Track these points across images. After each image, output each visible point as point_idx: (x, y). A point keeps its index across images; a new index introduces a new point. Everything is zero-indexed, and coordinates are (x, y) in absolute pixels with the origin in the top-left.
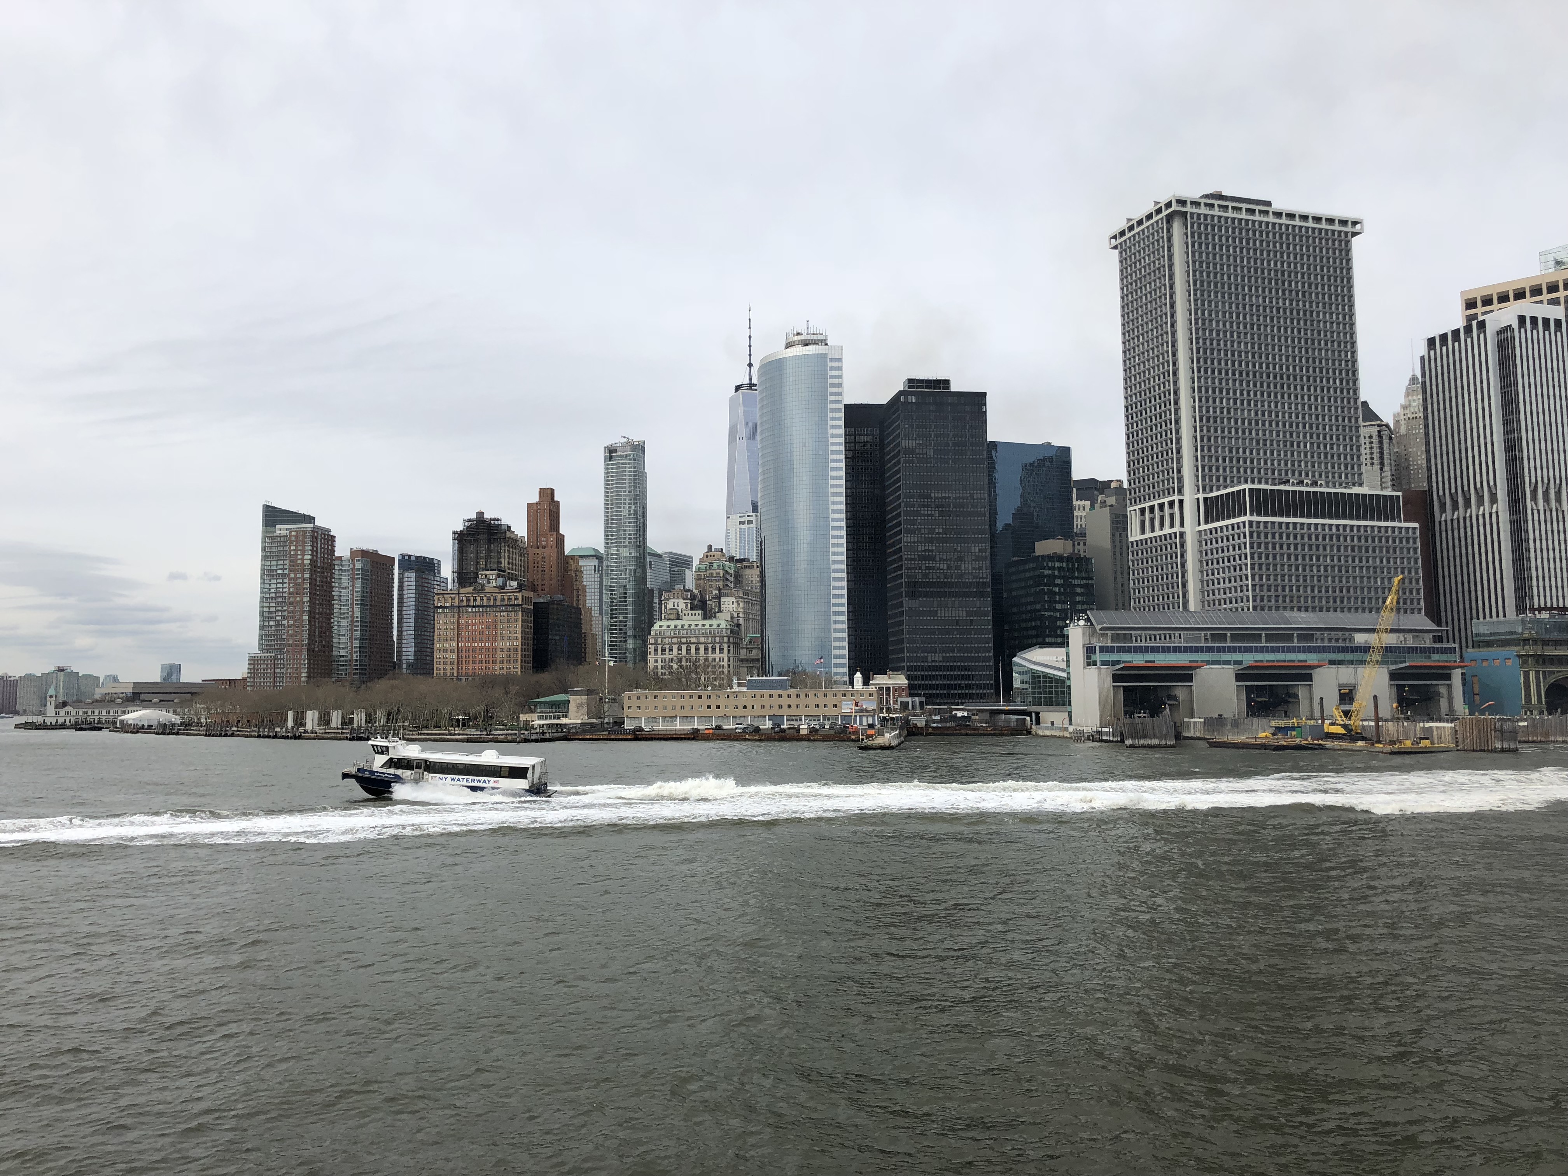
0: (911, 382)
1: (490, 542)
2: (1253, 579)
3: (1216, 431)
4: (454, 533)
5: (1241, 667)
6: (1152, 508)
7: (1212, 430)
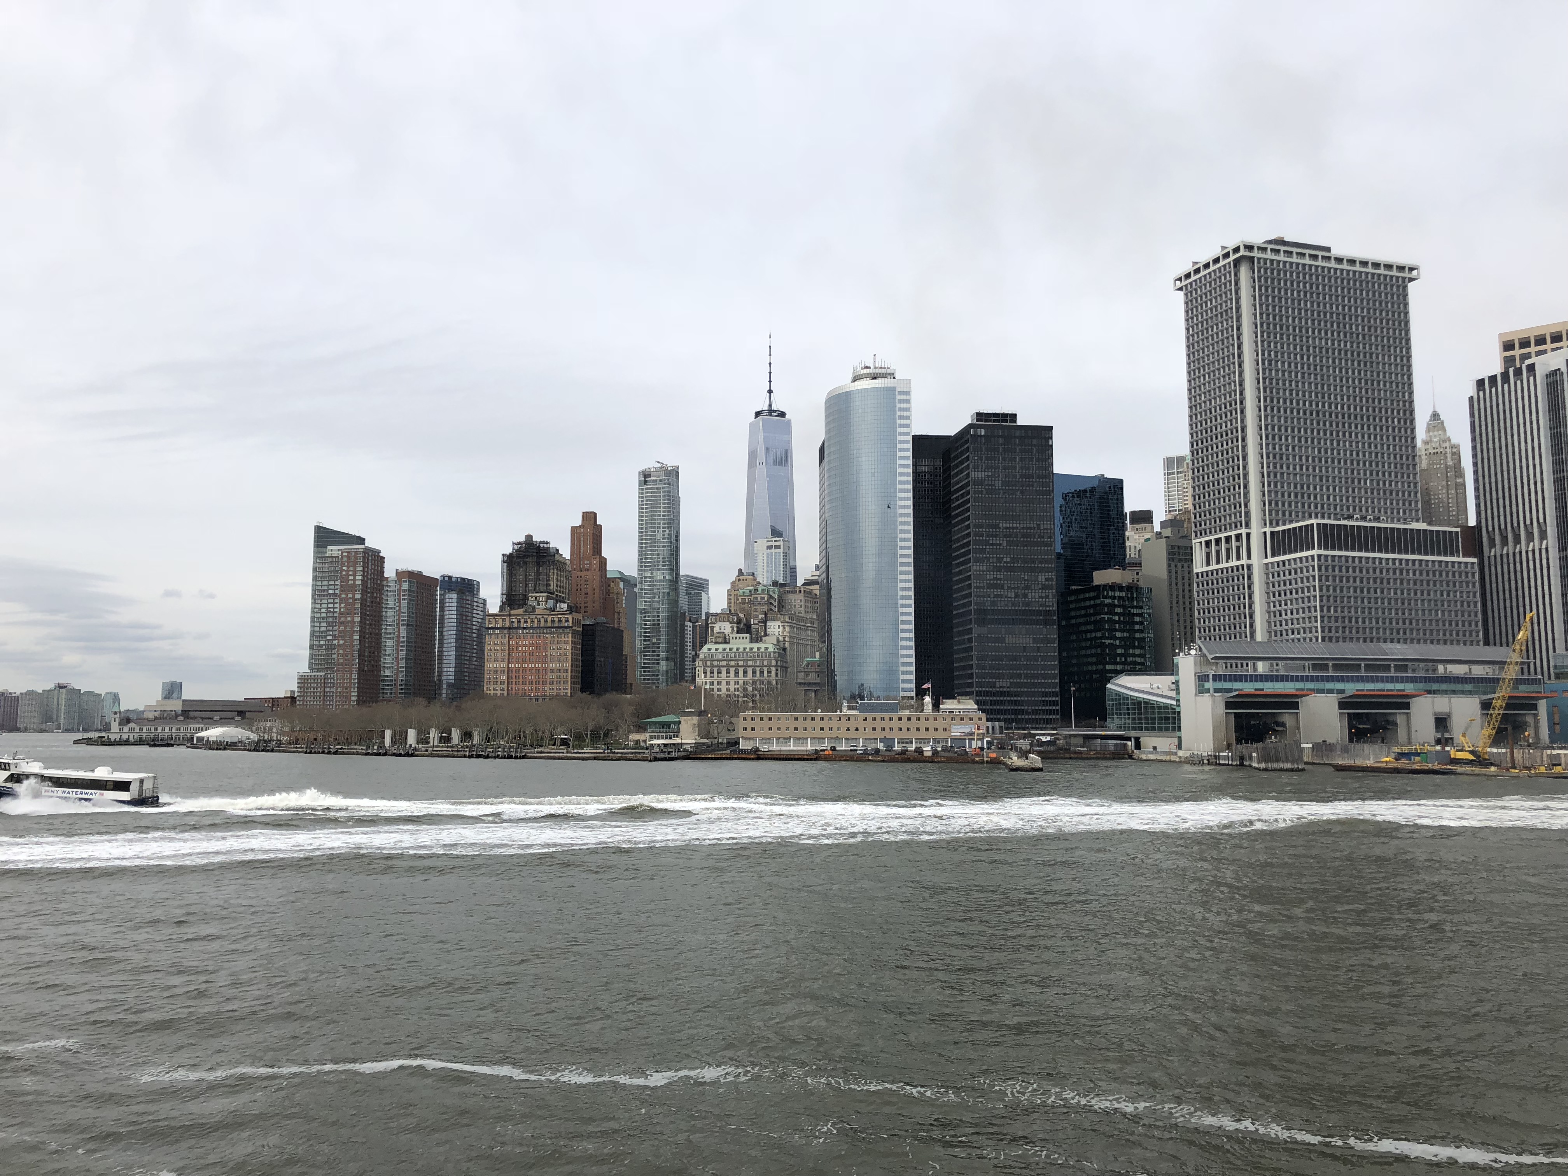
0: (979, 415)
1: (538, 564)
2: (1322, 610)
3: (1282, 467)
4: (503, 555)
5: (1344, 696)
6: (1218, 541)
7: (1278, 466)
